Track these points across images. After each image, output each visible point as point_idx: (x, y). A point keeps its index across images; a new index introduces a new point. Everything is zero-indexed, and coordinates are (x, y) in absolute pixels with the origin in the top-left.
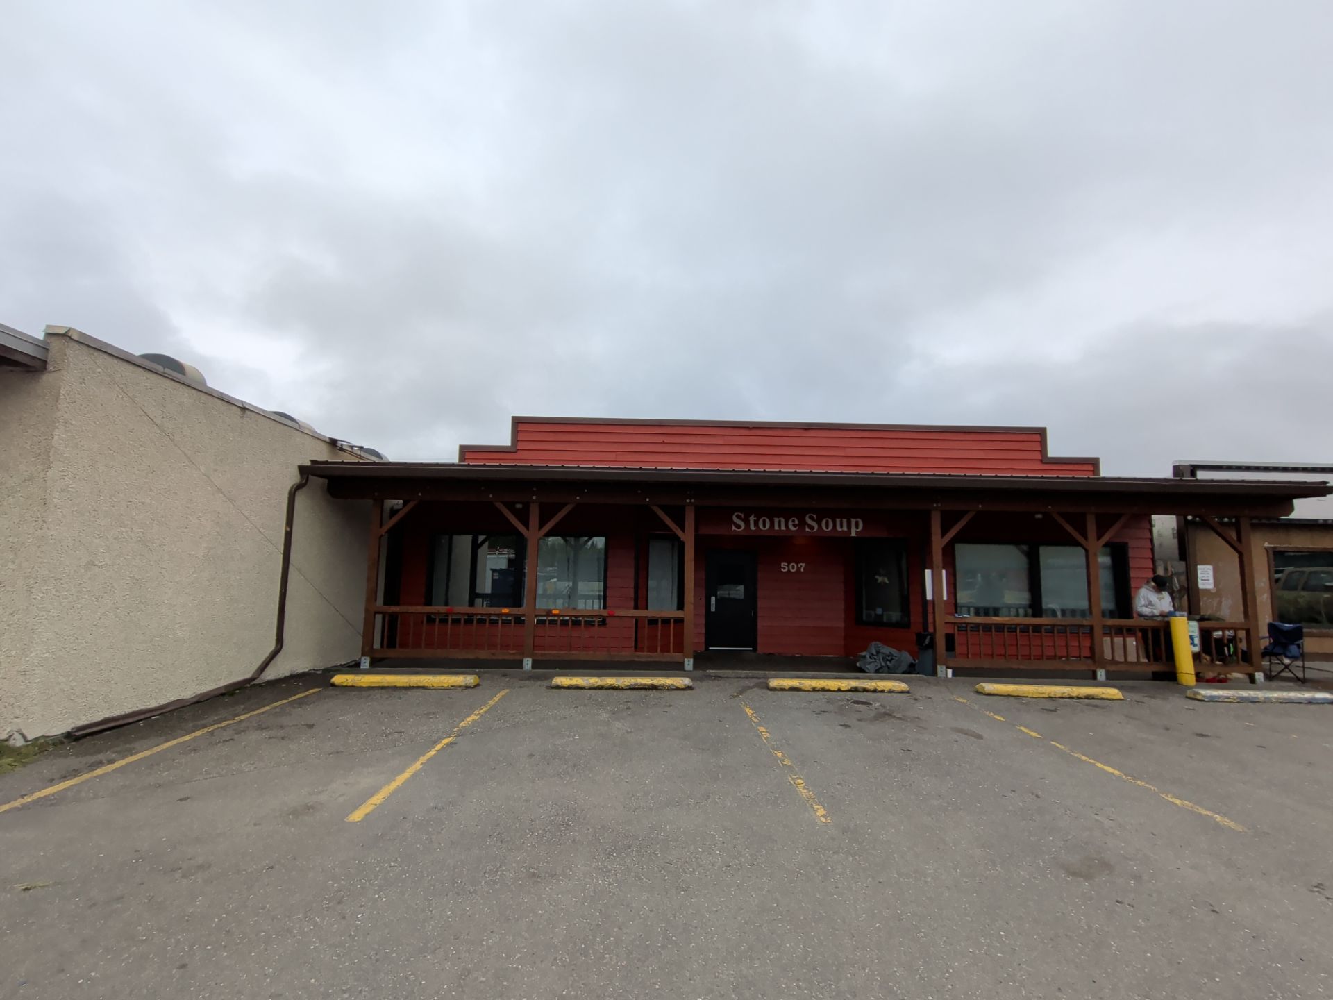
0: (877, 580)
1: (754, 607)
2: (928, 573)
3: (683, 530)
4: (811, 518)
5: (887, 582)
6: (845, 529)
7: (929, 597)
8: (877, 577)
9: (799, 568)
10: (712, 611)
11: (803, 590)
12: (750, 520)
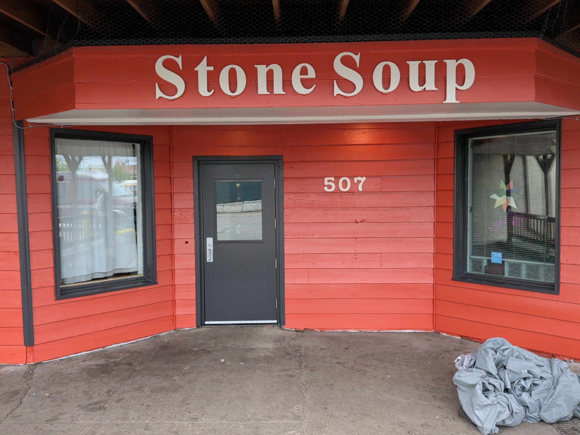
0: (494, 200)
1: (279, 254)
8: (494, 196)
9: (355, 185)
10: (208, 261)
11: (361, 222)
12: (197, 71)
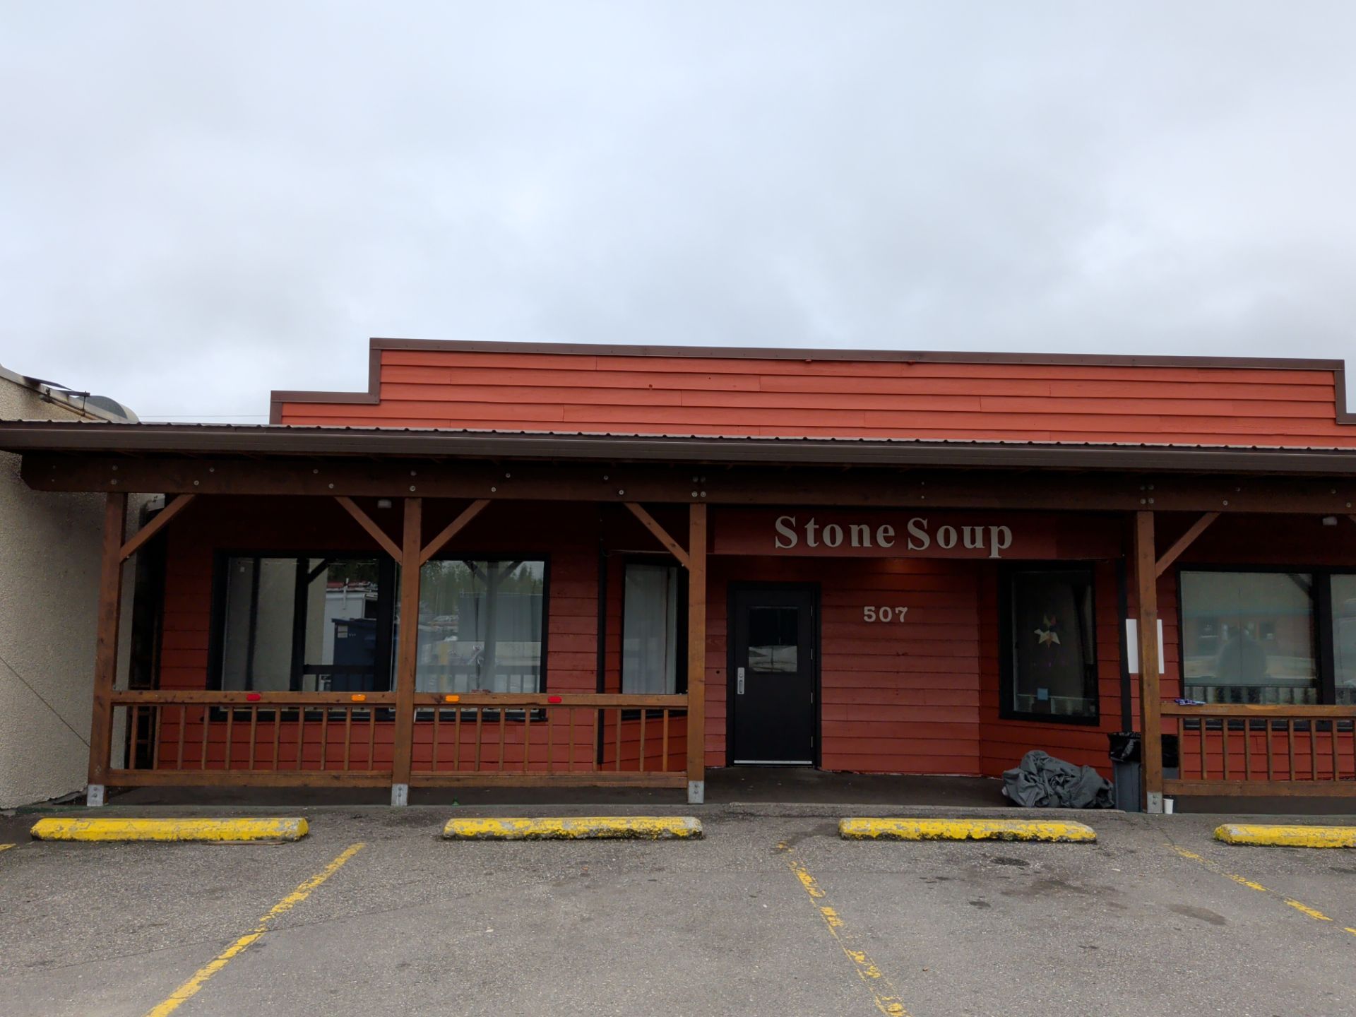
0: (1038, 636)
1: (816, 688)
2: (1131, 625)
3: (686, 548)
4: (918, 525)
5: (1056, 640)
6: (979, 544)
7: (1133, 668)
8: (1038, 632)
9: (896, 616)
10: (739, 693)
11: (903, 655)
12: (806, 529)
